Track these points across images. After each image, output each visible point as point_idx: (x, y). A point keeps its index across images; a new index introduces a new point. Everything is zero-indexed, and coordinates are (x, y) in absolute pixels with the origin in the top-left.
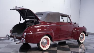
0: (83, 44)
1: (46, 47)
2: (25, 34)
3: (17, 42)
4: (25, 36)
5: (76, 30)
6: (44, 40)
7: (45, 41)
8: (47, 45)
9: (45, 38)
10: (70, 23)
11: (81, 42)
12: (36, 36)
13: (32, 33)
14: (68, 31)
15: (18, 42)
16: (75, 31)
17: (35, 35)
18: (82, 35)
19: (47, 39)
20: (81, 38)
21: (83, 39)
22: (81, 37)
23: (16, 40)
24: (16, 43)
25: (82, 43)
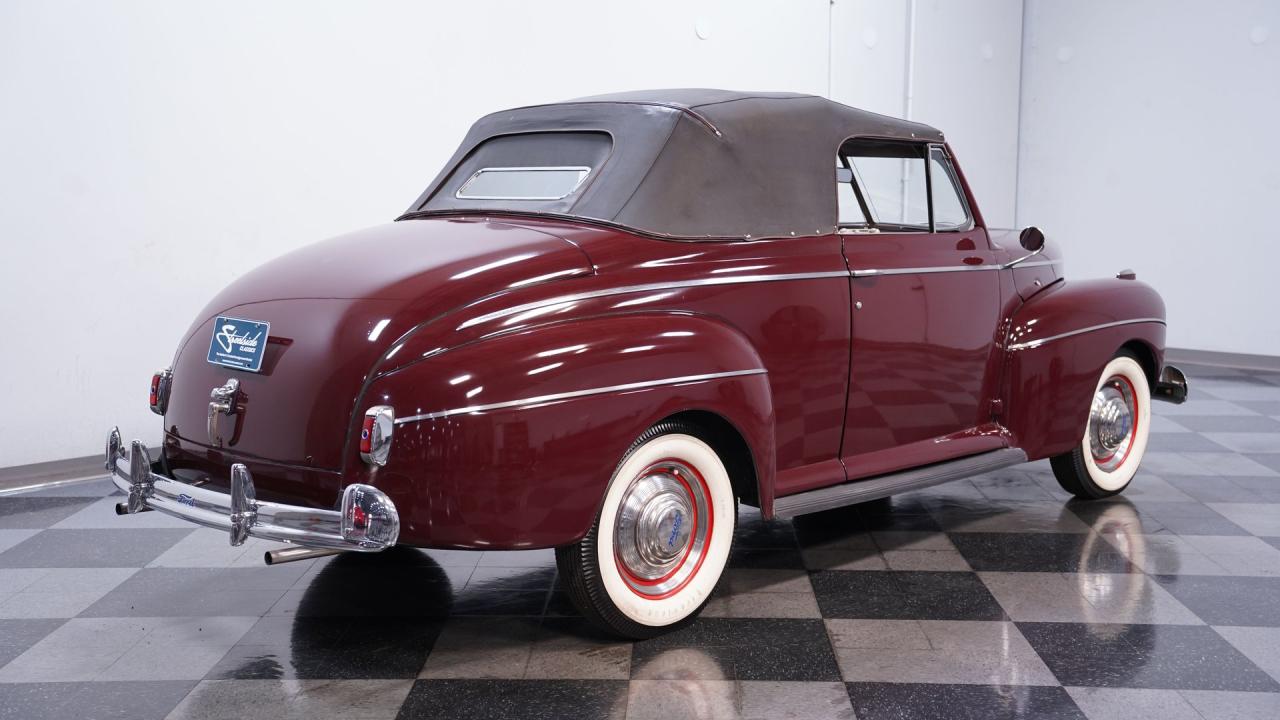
0: (1127, 503)
1: (679, 577)
2: (383, 417)
3: (280, 537)
4: (380, 458)
5: (1037, 333)
6: (646, 487)
7: (655, 502)
8: (694, 557)
9: (662, 468)
10: (967, 244)
11: (1107, 480)
12: (537, 439)
13: (477, 400)
14: (918, 338)
15: (293, 538)
16: (1027, 338)
17: (519, 422)
18: (1109, 384)
19: (680, 479)
20: (1106, 435)
21: (1125, 443)
22: (1099, 424)
23: (253, 519)
24: (268, 558)
25: (1113, 498)
